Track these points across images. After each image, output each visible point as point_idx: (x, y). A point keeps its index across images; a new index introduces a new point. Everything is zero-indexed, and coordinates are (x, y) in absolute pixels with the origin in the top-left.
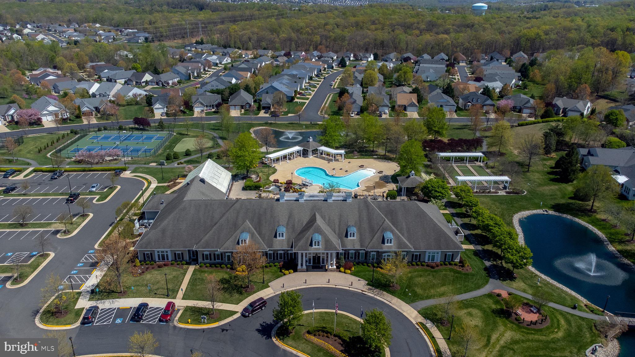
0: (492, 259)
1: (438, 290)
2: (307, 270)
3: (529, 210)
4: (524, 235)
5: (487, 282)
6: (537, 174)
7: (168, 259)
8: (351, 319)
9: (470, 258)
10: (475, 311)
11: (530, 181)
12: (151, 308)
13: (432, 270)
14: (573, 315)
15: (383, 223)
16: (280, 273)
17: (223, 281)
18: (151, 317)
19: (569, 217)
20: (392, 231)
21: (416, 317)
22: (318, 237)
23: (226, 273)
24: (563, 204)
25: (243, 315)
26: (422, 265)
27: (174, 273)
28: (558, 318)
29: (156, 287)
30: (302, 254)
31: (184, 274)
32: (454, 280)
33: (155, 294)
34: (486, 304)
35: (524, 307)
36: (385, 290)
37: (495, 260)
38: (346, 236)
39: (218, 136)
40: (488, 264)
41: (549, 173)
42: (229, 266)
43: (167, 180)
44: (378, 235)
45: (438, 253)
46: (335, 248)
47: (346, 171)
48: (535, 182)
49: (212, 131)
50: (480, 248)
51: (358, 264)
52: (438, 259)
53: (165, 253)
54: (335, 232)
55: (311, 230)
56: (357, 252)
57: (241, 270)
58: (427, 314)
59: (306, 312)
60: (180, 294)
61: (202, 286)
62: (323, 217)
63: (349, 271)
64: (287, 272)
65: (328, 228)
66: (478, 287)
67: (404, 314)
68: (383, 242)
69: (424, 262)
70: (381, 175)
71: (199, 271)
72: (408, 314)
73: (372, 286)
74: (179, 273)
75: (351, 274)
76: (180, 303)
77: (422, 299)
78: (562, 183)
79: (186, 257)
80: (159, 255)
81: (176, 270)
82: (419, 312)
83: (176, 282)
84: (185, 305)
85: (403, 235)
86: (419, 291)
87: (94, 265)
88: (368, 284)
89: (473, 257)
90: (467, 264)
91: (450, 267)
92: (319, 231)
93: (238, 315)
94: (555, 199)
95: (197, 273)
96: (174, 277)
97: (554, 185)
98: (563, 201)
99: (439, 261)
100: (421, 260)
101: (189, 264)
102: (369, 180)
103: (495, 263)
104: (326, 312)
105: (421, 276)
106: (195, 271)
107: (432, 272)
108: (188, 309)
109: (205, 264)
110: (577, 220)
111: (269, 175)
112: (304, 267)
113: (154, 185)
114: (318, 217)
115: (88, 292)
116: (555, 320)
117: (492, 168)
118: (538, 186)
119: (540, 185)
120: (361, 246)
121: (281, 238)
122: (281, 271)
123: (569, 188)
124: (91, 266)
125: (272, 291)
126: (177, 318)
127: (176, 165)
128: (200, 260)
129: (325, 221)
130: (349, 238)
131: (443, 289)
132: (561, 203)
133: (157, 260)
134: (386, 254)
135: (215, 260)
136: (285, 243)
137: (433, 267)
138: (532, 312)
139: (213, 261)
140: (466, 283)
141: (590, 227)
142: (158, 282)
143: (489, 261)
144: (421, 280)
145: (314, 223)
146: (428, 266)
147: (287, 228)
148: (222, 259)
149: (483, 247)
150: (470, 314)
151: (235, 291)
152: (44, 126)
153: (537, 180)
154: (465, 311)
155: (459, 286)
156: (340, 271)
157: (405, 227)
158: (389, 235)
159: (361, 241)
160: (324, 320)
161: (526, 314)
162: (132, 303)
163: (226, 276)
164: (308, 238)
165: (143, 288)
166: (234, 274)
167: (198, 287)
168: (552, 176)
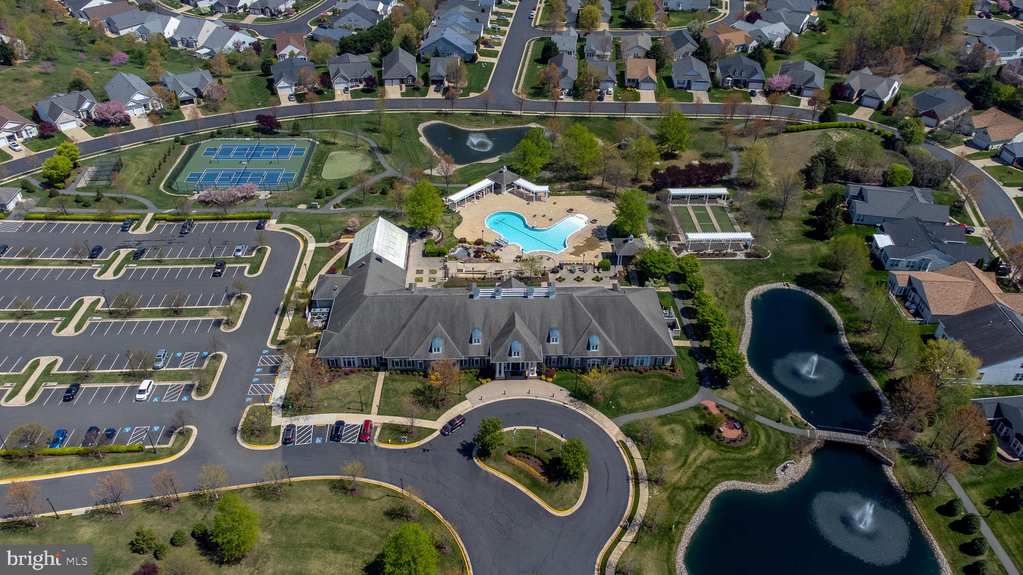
0: (708, 361)
1: (643, 402)
2: (506, 378)
3: (767, 283)
4: (753, 321)
5: (697, 391)
6: (790, 223)
7: (354, 365)
8: (552, 438)
9: (683, 359)
10: (678, 428)
11: (780, 234)
12: (347, 425)
13: (640, 375)
14: (774, 429)
15: (590, 324)
16: (477, 382)
17: (417, 393)
18: (349, 436)
19: (812, 293)
20: (599, 335)
21: (618, 434)
22: (518, 346)
23: (420, 382)
24: (810, 274)
25: (442, 433)
26: (630, 370)
27: (364, 383)
28: (760, 433)
29: (347, 400)
30: (500, 364)
31: (375, 383)
32: (662, 389)
33: (349, 410)
34: (690, 418)
35: (729, 422)
36: (588, 403)
37: (711, 362)
38: (548, 341)
39: (376, 146)
40: (702, 366)
41: (807, 222)
42: (421, 373)
43: (327, 237)
44: (583, 341)
45: (647, 358)
46: (537, 358)
47: (551, 220)
48: (785, 236)
49: (367, 134)
50: (697, 344)
51: (560, 369)
52: (648, 363)
53: (352, 360)
54: (536, 336)
55: (510, 337)
56: (560, 359)
57: (435, 379)
58: (628, 431)
59: (505, 430)
60: (375, 409)
61: (397, 399)
62: (523, 318)
63: (551, 380)
64: (484, 381)
65: (529, 332)
66: (687, 397)
67: (606, 430)
68: (588, 348)
69: (632, 366)
70: (595, 226)
71: (390, 380)
72: (609, 430)
73: (574, 397)
74: (368, 382)
75: (553, 382)
76: (377, 420)
77: (625, 413)
78: (817, 240)
79: (374, 363)
80: (345, 362)
81: (365, 379)
82: (620, 428)
83: (368, 394)
84: (382, 421)
85: (610, 337)
86: (623, 403)
87: (274, 370)
88: (570, 395)
89: (688, 358)
90: (679, 368)
91: (660, 372)
92: (519, 338)
93: (437, 433)
94: (802, 265)
95: (389, 382)
96: (365, 387)
97: (808, 243)
98: (810, 270)
99: (648, 365)
100: (630, 364)
101: (377, 370)
102: (578, 235)
103: (710, 365)
104: (526, 430)
105: (627, 384)
106: (385, 378)
107: (639, 378)
108: (385, 427)
109: (396, 370)
110: (819, 298)
111: (452, 228)
112: (503, 375)
113: (312, 246)
114: (517, 318)
115: (278, 405)
116: (756, 437)
117: (738, 210)
118: (787, 245)
119: (791, 242)
120: (565, 352)
121: (477, 344)
122: (477, 380)
123: (823, 249)
124: (271, 372)
125: (470, 405)
126: (376, 437)
127: (332, 208)
128: (390, 366)
129: (524, 322)
130: (551, 343)
131: (649, 400)
132: (808, 272)
133: (342, 365)
134: (591, 360)
135: (406, 366)
136: (482, 349)
137: (641, 373)
138: (736, 427)
139: (403, 367)
140: (675, 393)
141: (831, 309)
142: (349, 394)
143: (704, 363)
144: (627, 389)
145: (513, 328)
146: (636, 370)
147: (483, 332)
148: (413, 365)
149: (701, 343)
150: (672, 431)
151: (431, 405)
152: (134, 128)
153: (789, 234)
154: (668, 427)
155: (666, 396)
156: (541, 379)
157: (613, 328)
158: (595, 340)
159: (565, 345)
160: (524, 439)
161: (729, 430)
162: (328, 419)
163: (420, 386)
164: (506, 347)
165: (335, 402)
166: (427, 384)
167: (392, 400)
168: (808, 228)
